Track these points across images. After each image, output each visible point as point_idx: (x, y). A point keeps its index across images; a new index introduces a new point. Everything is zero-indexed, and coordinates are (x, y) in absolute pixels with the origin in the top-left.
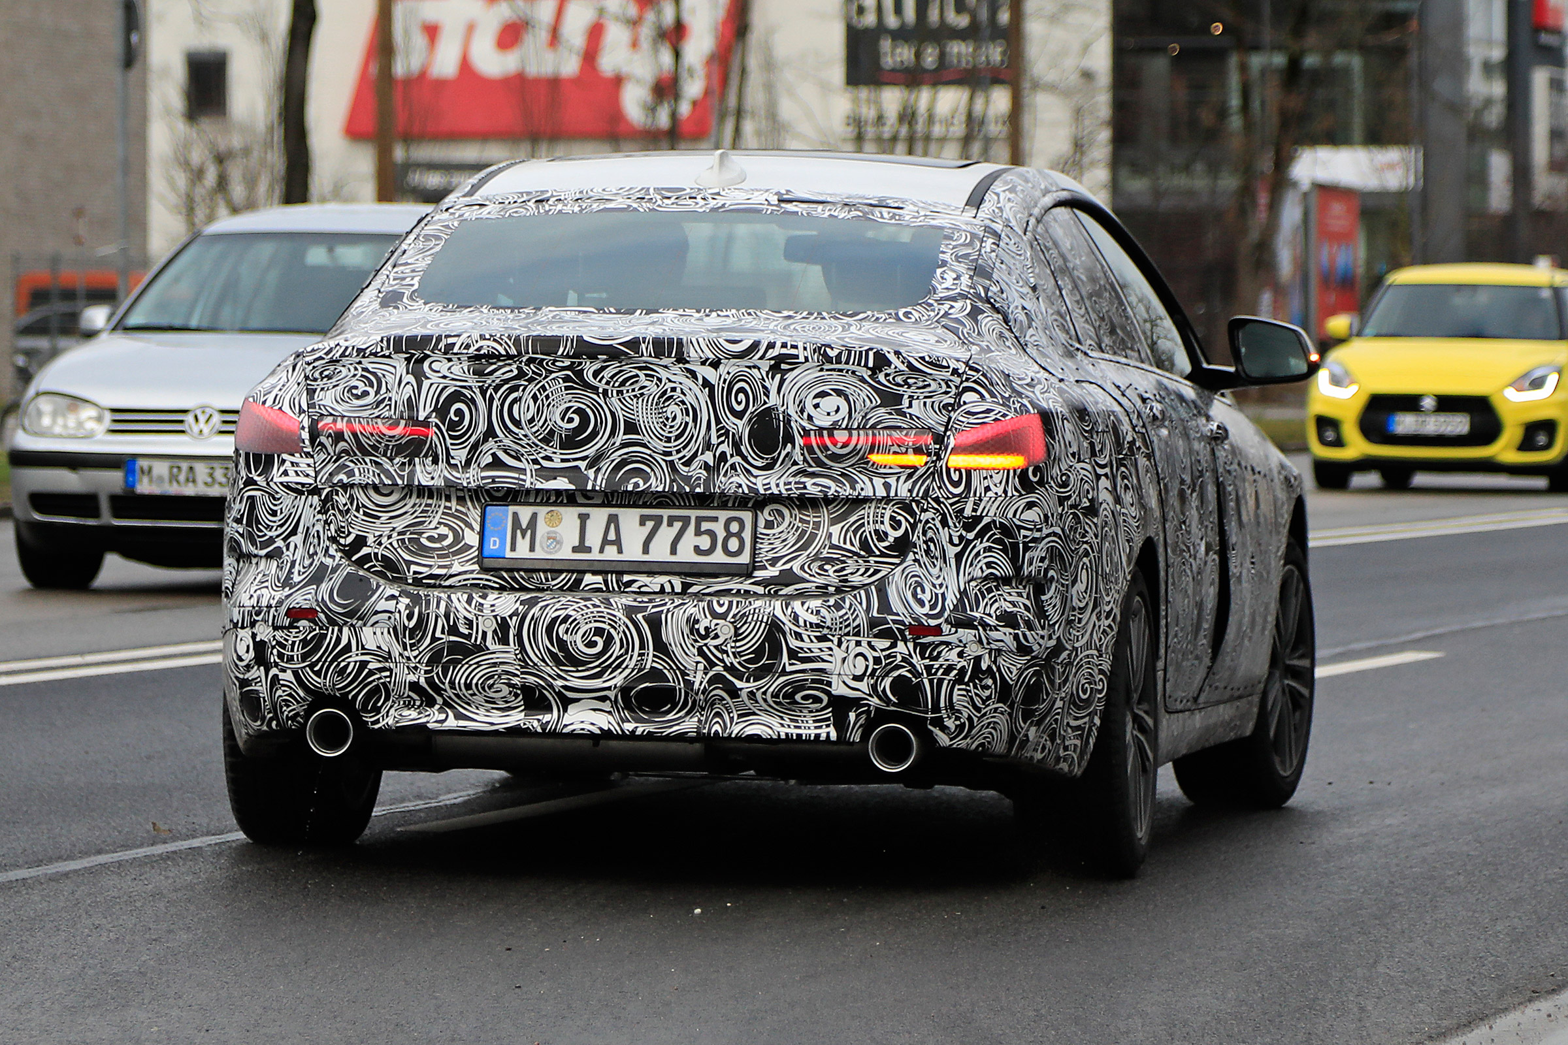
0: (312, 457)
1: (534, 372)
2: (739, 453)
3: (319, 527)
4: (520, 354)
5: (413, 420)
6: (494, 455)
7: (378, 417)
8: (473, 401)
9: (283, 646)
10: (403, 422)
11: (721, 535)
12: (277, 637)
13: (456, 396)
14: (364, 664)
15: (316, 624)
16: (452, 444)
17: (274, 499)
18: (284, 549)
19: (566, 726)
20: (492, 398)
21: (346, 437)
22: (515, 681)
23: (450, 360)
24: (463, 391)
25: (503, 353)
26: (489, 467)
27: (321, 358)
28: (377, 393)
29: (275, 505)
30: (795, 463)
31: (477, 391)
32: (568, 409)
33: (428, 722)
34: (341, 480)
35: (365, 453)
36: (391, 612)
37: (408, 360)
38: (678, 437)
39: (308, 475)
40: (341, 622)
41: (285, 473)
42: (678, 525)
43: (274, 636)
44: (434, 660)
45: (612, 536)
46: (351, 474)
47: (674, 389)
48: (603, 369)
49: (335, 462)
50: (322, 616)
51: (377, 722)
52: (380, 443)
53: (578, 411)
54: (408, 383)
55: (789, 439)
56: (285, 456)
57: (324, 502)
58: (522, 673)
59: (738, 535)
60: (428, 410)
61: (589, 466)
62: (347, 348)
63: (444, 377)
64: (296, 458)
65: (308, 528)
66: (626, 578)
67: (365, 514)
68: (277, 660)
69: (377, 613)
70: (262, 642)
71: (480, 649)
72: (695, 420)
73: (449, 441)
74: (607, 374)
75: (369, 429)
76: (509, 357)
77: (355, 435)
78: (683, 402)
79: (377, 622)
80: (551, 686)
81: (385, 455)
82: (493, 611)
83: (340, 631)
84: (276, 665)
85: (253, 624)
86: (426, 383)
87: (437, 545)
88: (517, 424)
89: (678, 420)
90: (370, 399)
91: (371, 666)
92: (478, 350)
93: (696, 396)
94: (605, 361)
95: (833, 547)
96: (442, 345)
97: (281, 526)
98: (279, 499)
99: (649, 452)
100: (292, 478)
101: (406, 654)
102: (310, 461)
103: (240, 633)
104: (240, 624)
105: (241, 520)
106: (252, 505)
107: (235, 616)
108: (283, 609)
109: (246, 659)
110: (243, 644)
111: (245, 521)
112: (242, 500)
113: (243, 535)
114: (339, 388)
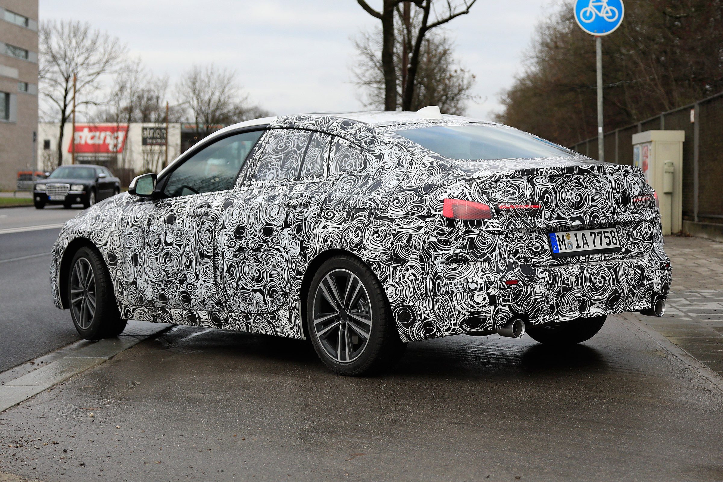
0: (498, 219)
1: (567, 181)
2: (619, 207)
3: (505, 247)
4: (563, 174)
5: (533, 201)
6: (558, 213)
7: (522, 202)
8: (551, 193)
9: (505, 296)
10: (530, 203)
11: (611, 238)
12: (502, 293)
13: (546, 192)
14: (536, 299)
15: (518, 286)
16: (546, 210)
17: (484, 237)
18: (491, 257)
19: (593, 314)
20: (556, 192)
21: (511, 211)
22: (581, 299)
23: (542, 178)
24: (547, 189)
25: (558, 174)
26: (557, 218)
27: (487, 180)
28: (519, 192)
29: (485, 240)
30: (631, 209)
31: (552, 189)
32: (577, 194)
33: (554, 320)
34: (512, 228)
35: (518, 216)
36: (545, 278)
37: (528, 179)
38: (605, 202)
39: (498, 227)
40: (528, 284)
41: (488, 227)
42: (600, 235)
43: (500, 293)
44: (558, 295)
45: (585, 242)
46: (515, 225)
47: (603, 185)
48: (585, 178)
49: (508, 221)
50: (521, 282)
51: (537, 322)
52: (523, 212)
53: (580, 195)
54: (529, 188)
55: (630, 201)
56: (486, 220)
57: (506, 237)
58: (583, 296)
59: (614, 237)
60: (538, 198)
61: (584, 215)
62: (500, 176)
63: (541, 184)
64: (492, 221)
65: (500, 248)
66: (591, 256)
67: (518, 241)
68: (502, 302)
69: (540, 279)
70: (494, 296)
71: (571, 289)
72: (608, 196)
73: (545, 209)
74: (586, 180)
75: (519, 207)
76: (560, 175)
77: (514, 210)
78: (605, 189)
79: (540, 283)
80: (590, 300)
81: (525, 216)
82: (574, 273)
83: (528, 287)
84: (501, 304)
85: (488, 289)
86: (536, 187)
87: (537, 250)
88: (564, 201)
89: (604, 196)
90: (517, 195)
91: (538, 300)
92: (551, 173)
93: (608, 186)
94: (586, 175)
95: (636, 238)
96: (539, 172)
97: (488, 248)
98: (486, 237)
99: (598, 208)
100: (491, 228)
101: (550, 294)
102: (497, 221)
103: (476, 293)
104: (478, 290)
105: (465, 247)
106: (472, 241)
107: (472, 286)
108: (504, 281)
109: (483, 303)
110: (480, 297)
111: (468, 248)
112: (463, 239)
113: (467, 253)
114: (501, 191)
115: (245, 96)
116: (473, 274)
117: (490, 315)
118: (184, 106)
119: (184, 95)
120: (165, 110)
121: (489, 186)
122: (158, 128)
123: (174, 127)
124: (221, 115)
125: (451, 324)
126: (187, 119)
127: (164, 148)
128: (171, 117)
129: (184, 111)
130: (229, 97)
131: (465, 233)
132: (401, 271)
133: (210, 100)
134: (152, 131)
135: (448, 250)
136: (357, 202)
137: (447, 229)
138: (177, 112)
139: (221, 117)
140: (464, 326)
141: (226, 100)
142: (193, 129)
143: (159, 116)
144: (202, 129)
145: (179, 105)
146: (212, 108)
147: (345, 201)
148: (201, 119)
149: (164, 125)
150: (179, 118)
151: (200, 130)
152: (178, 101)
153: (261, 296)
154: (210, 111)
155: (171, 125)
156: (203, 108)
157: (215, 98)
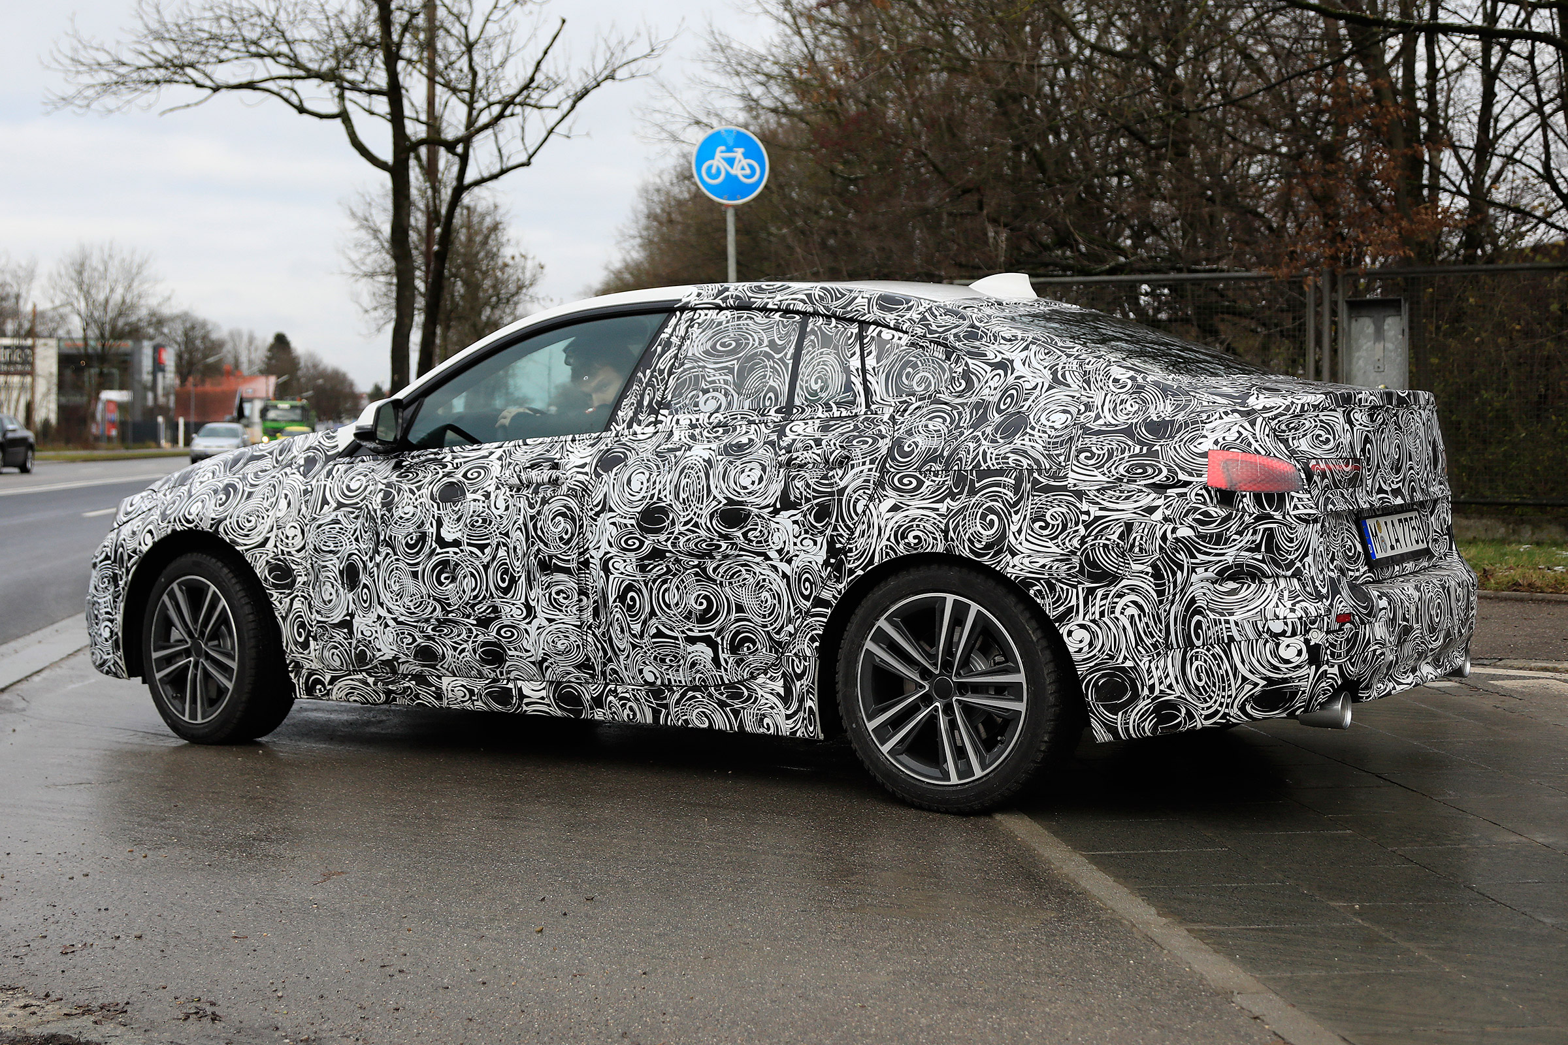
0: (1310, 492)
7: (1340, 457)
9: (1334, 646)
10: (1351, 461)
12: (1330, 640)
13: (1366, 439)
16: (1368, 475)
17: (1291, 529)
18: (1302, 569)
21: (1328, 475)
22: (1420, 649)
23: (1361, 411)
24: (1368, 434)
26: (1378, 491)
27: (1281, 415)
28: (1334, 438)
29: (1292, 534)
31: (1373, 434)
33: (1390, 690)
34: (1331, 510)
37: (1344, 412)
39: (1311, 508)
41: (1296, 507)
43: (1327, 640)
45: (1396, 536)
46: (1333, 503)
49: (1324, 495)
52: (1342, 478)
54: (1347, 430)
56: (1293, 493)
57: (1322, 528)
60: (1359, 450)
62: (1303, 405)
63: (1361, 424)
64: (1301, 495)
65: (1315, 550)
68: (1329, 658)
70: (1317, 646)
73: (1367, 473)
75: (1338, 467)
77: (1332, 473)
83: (1365, 628)
84: (1327, 662)
85: (1307, 632)
86: (1355, 430)
87: (1351, 554)
90: (1332, 444)
91: (1377, 653)
97: (1297, 550)
98: (1294, 528)
100: (1301, 511)
101: (1390, 639)
102: (1309, 496)
103: (1285, 641)
104: (1289, 634)
105: (1257, 549)
106: (1270, 535)
107: (1277, 627)
108: (1333, 616)
109: (1297, 661)
110: (1291, 649)
111: (1263, 549)
112: (1255, 533)
113: (1263, 561)
114: (1309, 436)
115: (166, 294)
116: (1273, 603)
117: (1306, 685)
118: (62, 310)
119: (62, 291)
120: (30, 317)
121: (1287, 426)
122: (18, 347)
123: (46, 345)
124: (126, 324)
125: (1221, 705)
126: (69, 332)
127: (28, 379)
128: (39, 328)
129: (63, 318)
130: (140, 297)
131: (1257, 519)
132: (1105, 597)
133: (107, 301)
134: (8, 352)
135: (1223, 555)
136: (980, 457)
137: (1217, 512)
138: (52, 320)
139: (127, 328)
140: (1248, 708)
141: (135, 300)
142: (78, 348)
143: (20, 326)
144: (94, 349)
145: (55, 309)
146: (111, 314)
147: (945, 454)
148: (93, 332)
149: (29, 342)
150: (55, 330)
151: (90, 350)
152: (53, 302)
153: (709, 652)
154: (108, 319)
155: (40, 342)
156: (96, 314)
157: (117, 297)
